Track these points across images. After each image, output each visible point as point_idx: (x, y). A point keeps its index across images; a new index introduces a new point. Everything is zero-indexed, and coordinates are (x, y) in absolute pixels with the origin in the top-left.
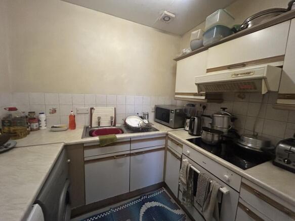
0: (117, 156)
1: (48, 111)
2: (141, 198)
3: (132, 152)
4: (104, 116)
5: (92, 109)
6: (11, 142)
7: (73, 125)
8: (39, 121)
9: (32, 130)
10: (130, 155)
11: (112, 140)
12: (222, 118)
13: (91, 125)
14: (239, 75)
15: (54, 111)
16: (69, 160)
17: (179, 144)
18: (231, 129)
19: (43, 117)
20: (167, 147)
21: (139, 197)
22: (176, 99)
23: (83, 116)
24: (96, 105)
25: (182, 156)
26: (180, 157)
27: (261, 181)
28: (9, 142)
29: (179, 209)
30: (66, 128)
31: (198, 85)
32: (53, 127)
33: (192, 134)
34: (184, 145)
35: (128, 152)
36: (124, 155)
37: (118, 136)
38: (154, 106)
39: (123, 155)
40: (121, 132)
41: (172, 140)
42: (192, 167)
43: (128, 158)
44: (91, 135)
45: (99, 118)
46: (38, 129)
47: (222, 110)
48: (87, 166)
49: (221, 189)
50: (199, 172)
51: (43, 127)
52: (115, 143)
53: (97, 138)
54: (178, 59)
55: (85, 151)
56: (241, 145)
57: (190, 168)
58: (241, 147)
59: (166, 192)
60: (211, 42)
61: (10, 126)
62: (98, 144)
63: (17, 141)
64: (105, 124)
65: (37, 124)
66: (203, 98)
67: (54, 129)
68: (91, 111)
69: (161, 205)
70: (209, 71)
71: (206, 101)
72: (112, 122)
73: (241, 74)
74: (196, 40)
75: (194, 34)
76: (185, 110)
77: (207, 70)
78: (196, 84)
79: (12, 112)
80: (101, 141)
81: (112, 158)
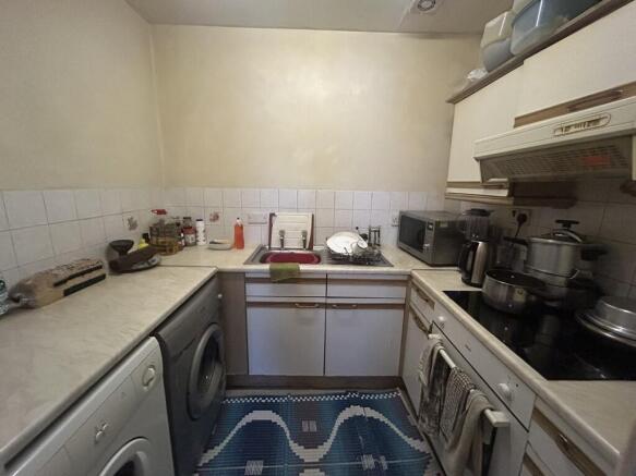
0: (301, 304)
1: (208, 217)
2: (345, 394)
3: (329, 301)
4: (292, 229)
5: (272, 215)
6: (156, 258)
7: (239, 242)
8: (196, 232)
9: (187, 245)
10: (326, 306)
11: (290, 272)
12: (555, 248)
13: (270, 244)
14: (573, 129)
15: (216, 217)
16: (220, 296)
17: (429, 300)
18: (576, 279)
19: (200, 226)
20: (409, 304)
21: (344, 391)
22: (449, 197)
23: (258, 227)
24: (280, 209)
25: (431, 327)
26: (428, 328)
27: (578, 413)
28: (154, 258)
29: (422, 440)
30: (229, 246)
31: (482, 161)
32: (212, 243)
33: (467, 281)
34: (436, 303)
35: (323, 300)
36: (314, 304)
37: (303, 267)
38: (397, 214)
39: (312, 305)
40: (317, 260)
41: (418, 290)
42: (443, 353)
43: (322, 311)
44: (263, 261)
45: (282, 233)
46: (195, 244)
47: (560, 226)
48: (251, 312)
49: (488, 412)
50: (453, 365)
51: (201, 242)
52: (296, 279)
53: (266, 267)
54: (456, 100)
55: (247, 286)
56: (589, 326)
57: (439, 354)
58: (587, 330)
59: (402, 398)
60: (535, 41)
61: (158, 236)
62: (268, 276)
63: (163, 257)
64: (294, 244)
65: (193, 236)
66: (504, 193)
67: (214, 246)
68: (271, 220)
69: (382, 419)
70: (520, 121)
71: (510, 202)
72: (305, 241)
73: (577, 126)
74: (497, 41)
75: (492, 28)
76: (463, 224)
77: (517, 119)
78: (477, 159)
79: (162, 216)
80: (272, 272)
81: (292, 305)
